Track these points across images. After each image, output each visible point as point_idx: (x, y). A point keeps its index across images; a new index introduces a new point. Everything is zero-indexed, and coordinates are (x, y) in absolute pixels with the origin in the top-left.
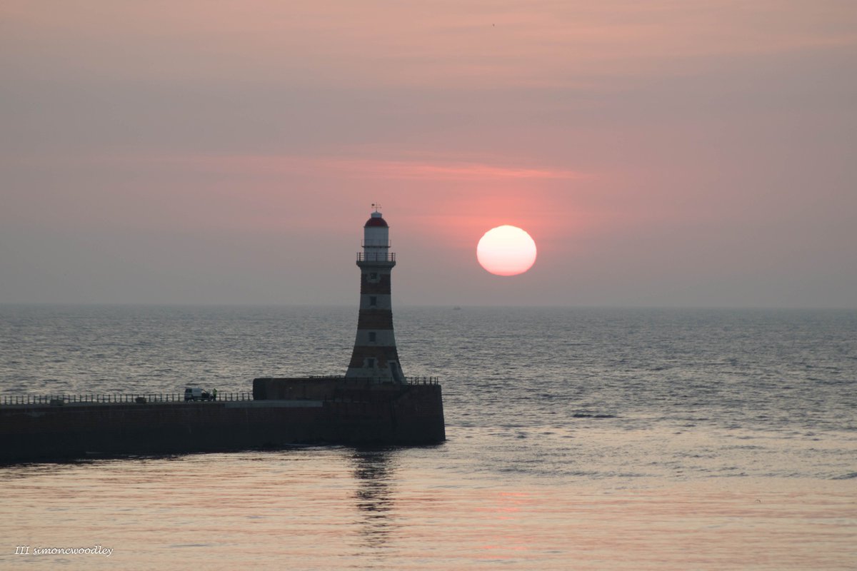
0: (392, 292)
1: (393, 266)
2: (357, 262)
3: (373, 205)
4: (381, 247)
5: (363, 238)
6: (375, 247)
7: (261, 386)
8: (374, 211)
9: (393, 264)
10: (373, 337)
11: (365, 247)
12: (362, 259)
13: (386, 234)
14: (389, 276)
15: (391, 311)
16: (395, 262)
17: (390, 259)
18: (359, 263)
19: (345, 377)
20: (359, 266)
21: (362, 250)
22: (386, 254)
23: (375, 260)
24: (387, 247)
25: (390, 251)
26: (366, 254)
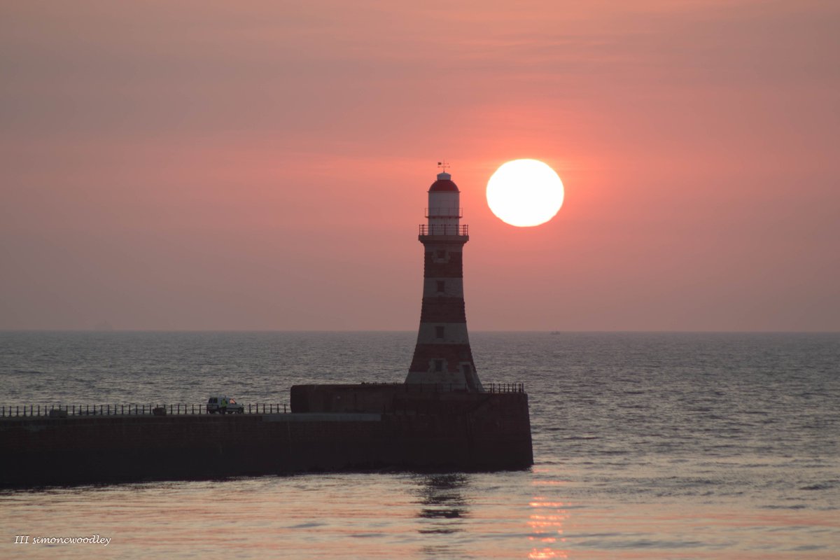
0: (463, 274)
1: (465, 242)
2: (420, 236)
3: (440, 164)
4: (450, 217)
5: (427, 206)
6: (442, 217)
7: (300, 395)
8: (440, 171)
9: (465, 239)
10: (440, 332)
11: (429, 217)
12: (426, 233)
13: (457, 201)
14: (460, 255)
15: (463, 299)
16: (468, 237)
17: (461, 233)
18: (422, 238)
19: (406, 384)
20: (422, 242)
21: (426, 222)
22: (457, 225)
23: (443, 233)
24: (458, 217)
25: (461, 222)
26: (431, 226)
